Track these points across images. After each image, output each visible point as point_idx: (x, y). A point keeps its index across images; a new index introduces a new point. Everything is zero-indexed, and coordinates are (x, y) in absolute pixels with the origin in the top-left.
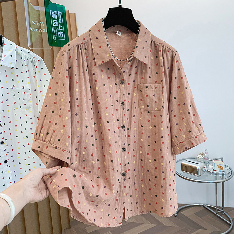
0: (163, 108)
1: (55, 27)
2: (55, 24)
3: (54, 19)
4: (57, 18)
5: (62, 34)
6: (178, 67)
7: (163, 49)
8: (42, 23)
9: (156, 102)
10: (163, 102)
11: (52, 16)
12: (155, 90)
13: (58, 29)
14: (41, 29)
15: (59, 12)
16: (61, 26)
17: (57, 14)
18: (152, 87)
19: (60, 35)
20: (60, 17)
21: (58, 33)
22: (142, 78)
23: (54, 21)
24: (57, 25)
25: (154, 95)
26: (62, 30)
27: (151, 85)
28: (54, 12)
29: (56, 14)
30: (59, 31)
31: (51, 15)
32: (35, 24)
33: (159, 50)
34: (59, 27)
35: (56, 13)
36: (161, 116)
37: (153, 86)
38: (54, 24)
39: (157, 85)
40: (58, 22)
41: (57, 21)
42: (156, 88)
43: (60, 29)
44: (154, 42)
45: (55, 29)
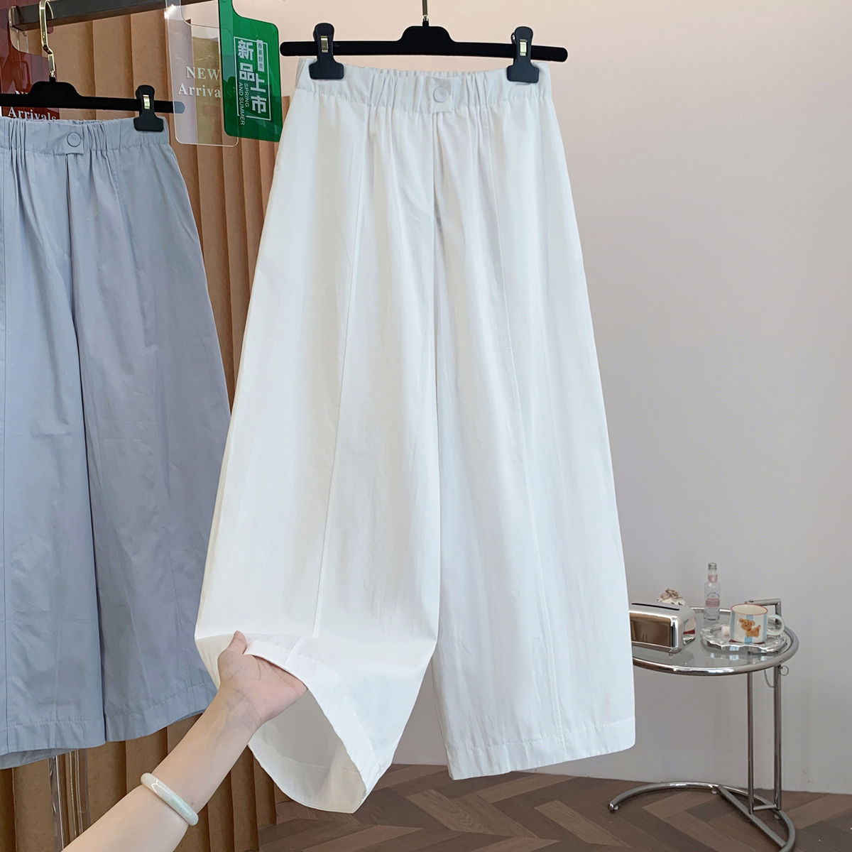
1: (243, 81)
2: (246, 73)
3: (245, 60)
4: (251, 59)
5: (262, 103)
8: (212, 72)
11: (237, 52)
13: (252, 89)
14: (209, 90)
15: (258, 42)
16: (263, 81)
17: (255, 45)
19: (256, 105)
20: (260, 56)
21: (250, 102)
23: (244, 67)
24: (251, 77)
26: (264, 91)
28: (244, 41)
29: (250, 47)
30: (255, 93)
31: (237, 49)
32: (194, 75)
34: (255, 82)
35: (251, 44)
38: (243, 75)
40: (255, 71)
41: (251, 66)
43: (257, 89)
45: (244, 90)
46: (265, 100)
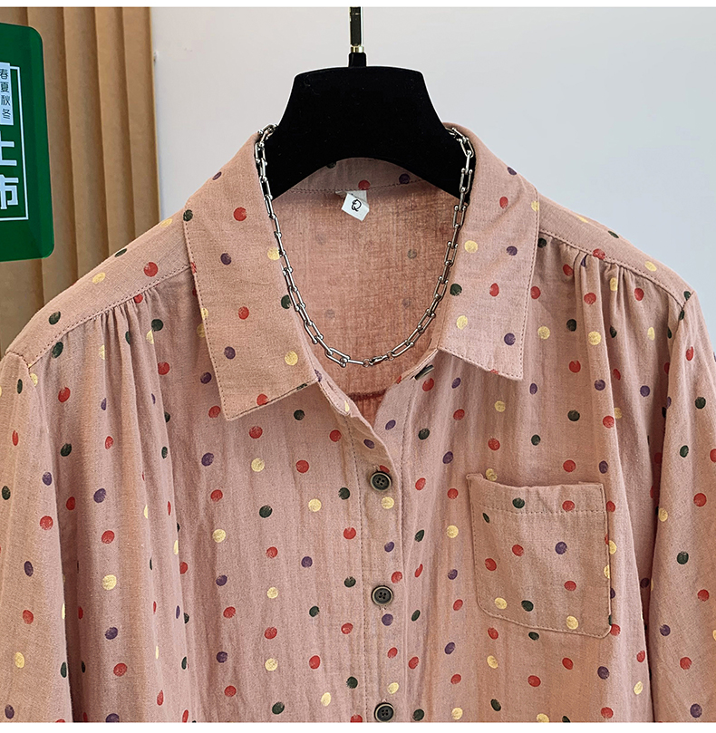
0: (615, 629)
5: (9, 188)
6: (696, 385)
7: (606, 284)
9: (570, 585)
10: (613, 594)
12: (562, 520)
16: (11, 144)
18: (545, 504)
20: (5, 95)
22: (494, 445)
25: (561, 548)
26: (14, 163)
27: (541, 489)
33: (586, 291)
36: (603, 672)
37: (553, 494)
39: (575, 491)
42: (568, 506)
44: (557, 245)
46: (16, 180)
